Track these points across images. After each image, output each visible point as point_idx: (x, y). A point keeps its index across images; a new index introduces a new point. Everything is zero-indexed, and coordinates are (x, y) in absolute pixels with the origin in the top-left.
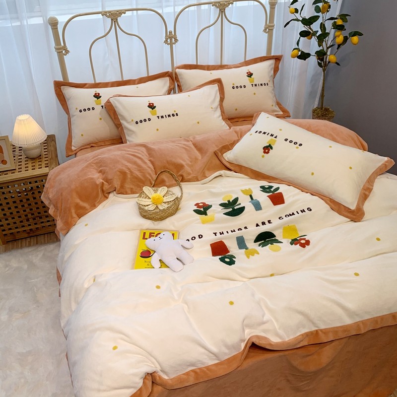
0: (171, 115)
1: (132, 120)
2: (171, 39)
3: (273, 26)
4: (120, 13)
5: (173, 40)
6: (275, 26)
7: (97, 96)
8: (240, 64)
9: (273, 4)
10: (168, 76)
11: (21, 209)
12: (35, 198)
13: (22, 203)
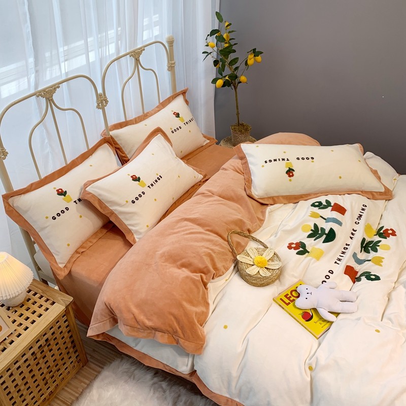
0: (157, 180)
1: (127, 202)
2: (102, 101)
4: (54, 88)
5: (104, 102)
6: (176, 63)
7: (62, 193)
8: (157, 107)
9: (171, 43)
10: (105, 143)
11: (37, 376)
12: (51, 350)
13: (39, 366)
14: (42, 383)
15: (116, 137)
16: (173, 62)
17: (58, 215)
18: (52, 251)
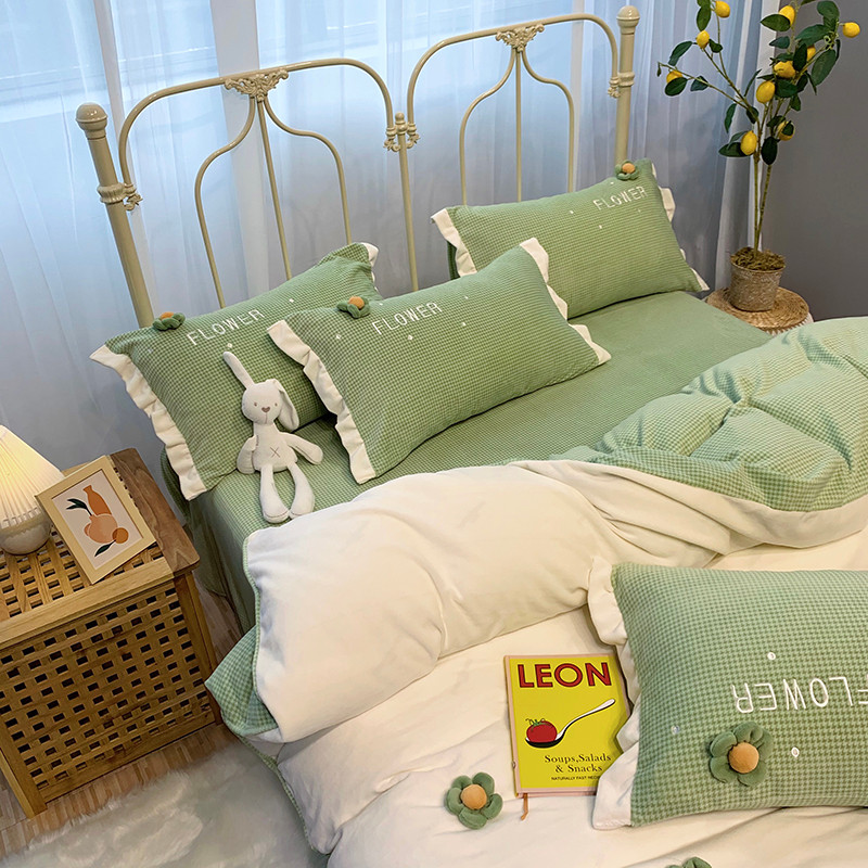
2: (401, 135)
4: (274, 78)
11: (86, 698)
12: (126, 657)
13: (91, 681)
14: (96, 719)
16: (627, 75)
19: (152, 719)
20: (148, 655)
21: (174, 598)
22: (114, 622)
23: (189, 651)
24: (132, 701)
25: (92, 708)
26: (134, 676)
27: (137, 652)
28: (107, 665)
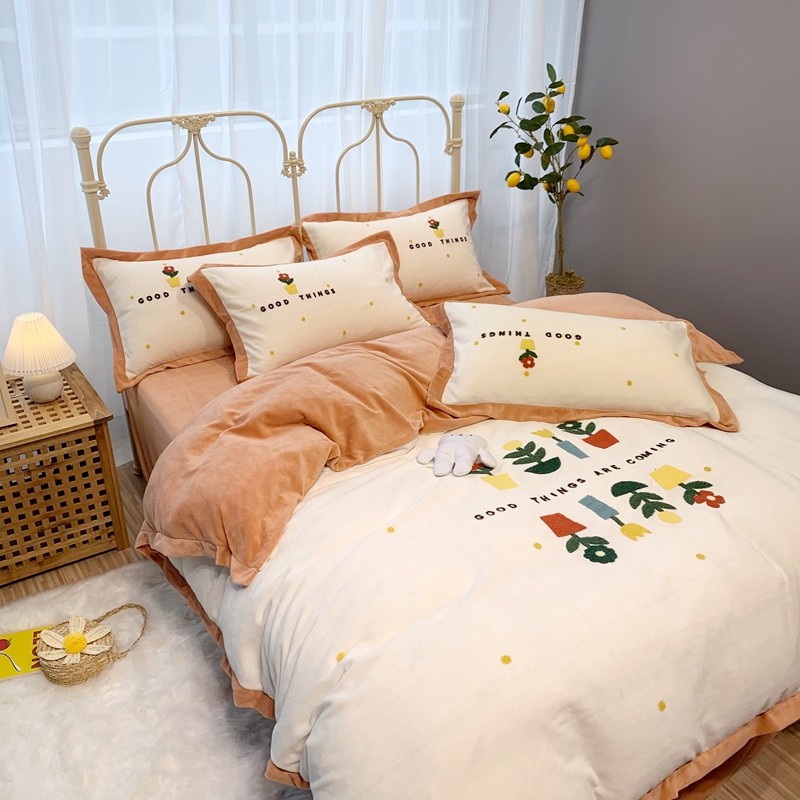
0: (323, 293)
1: (254, 306)
2: (294, 166)
3: (461, 142)
4: (206, 120)
5: (298, 168)
6: (464, 143)
7: (170, 272)
9: (457, 106)
10: (290, 235)
11: (28, 509)
12: (59, 482)
13: (32, 496)
14: (33, 528)
15: (312, 231)
16: (458, 139)
17: (149, 298)
18: (125, 350)
19: (71, 536)
20: (73, 484)
21: (94, 443)
22: (53, 454)
23: (102, 487)
24: (60, 518)
25: (31, 519)
26: (62, 499)
27: (65, 480)
28: (45, 486)
